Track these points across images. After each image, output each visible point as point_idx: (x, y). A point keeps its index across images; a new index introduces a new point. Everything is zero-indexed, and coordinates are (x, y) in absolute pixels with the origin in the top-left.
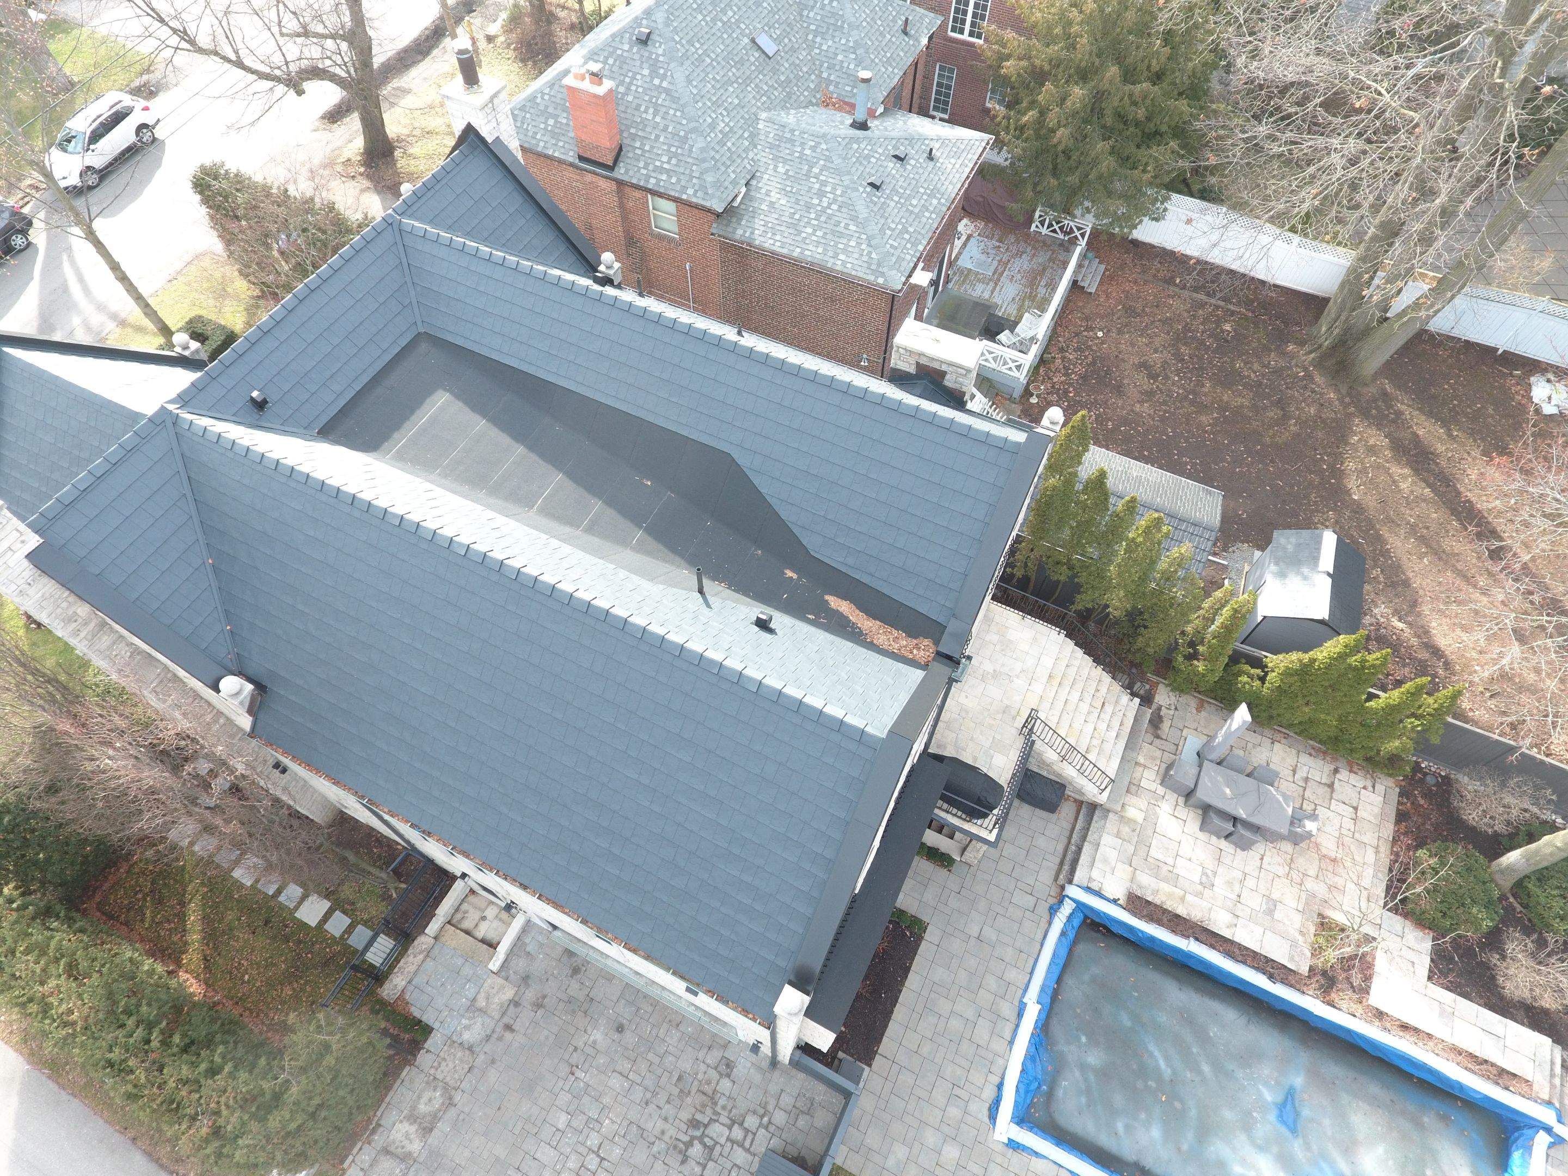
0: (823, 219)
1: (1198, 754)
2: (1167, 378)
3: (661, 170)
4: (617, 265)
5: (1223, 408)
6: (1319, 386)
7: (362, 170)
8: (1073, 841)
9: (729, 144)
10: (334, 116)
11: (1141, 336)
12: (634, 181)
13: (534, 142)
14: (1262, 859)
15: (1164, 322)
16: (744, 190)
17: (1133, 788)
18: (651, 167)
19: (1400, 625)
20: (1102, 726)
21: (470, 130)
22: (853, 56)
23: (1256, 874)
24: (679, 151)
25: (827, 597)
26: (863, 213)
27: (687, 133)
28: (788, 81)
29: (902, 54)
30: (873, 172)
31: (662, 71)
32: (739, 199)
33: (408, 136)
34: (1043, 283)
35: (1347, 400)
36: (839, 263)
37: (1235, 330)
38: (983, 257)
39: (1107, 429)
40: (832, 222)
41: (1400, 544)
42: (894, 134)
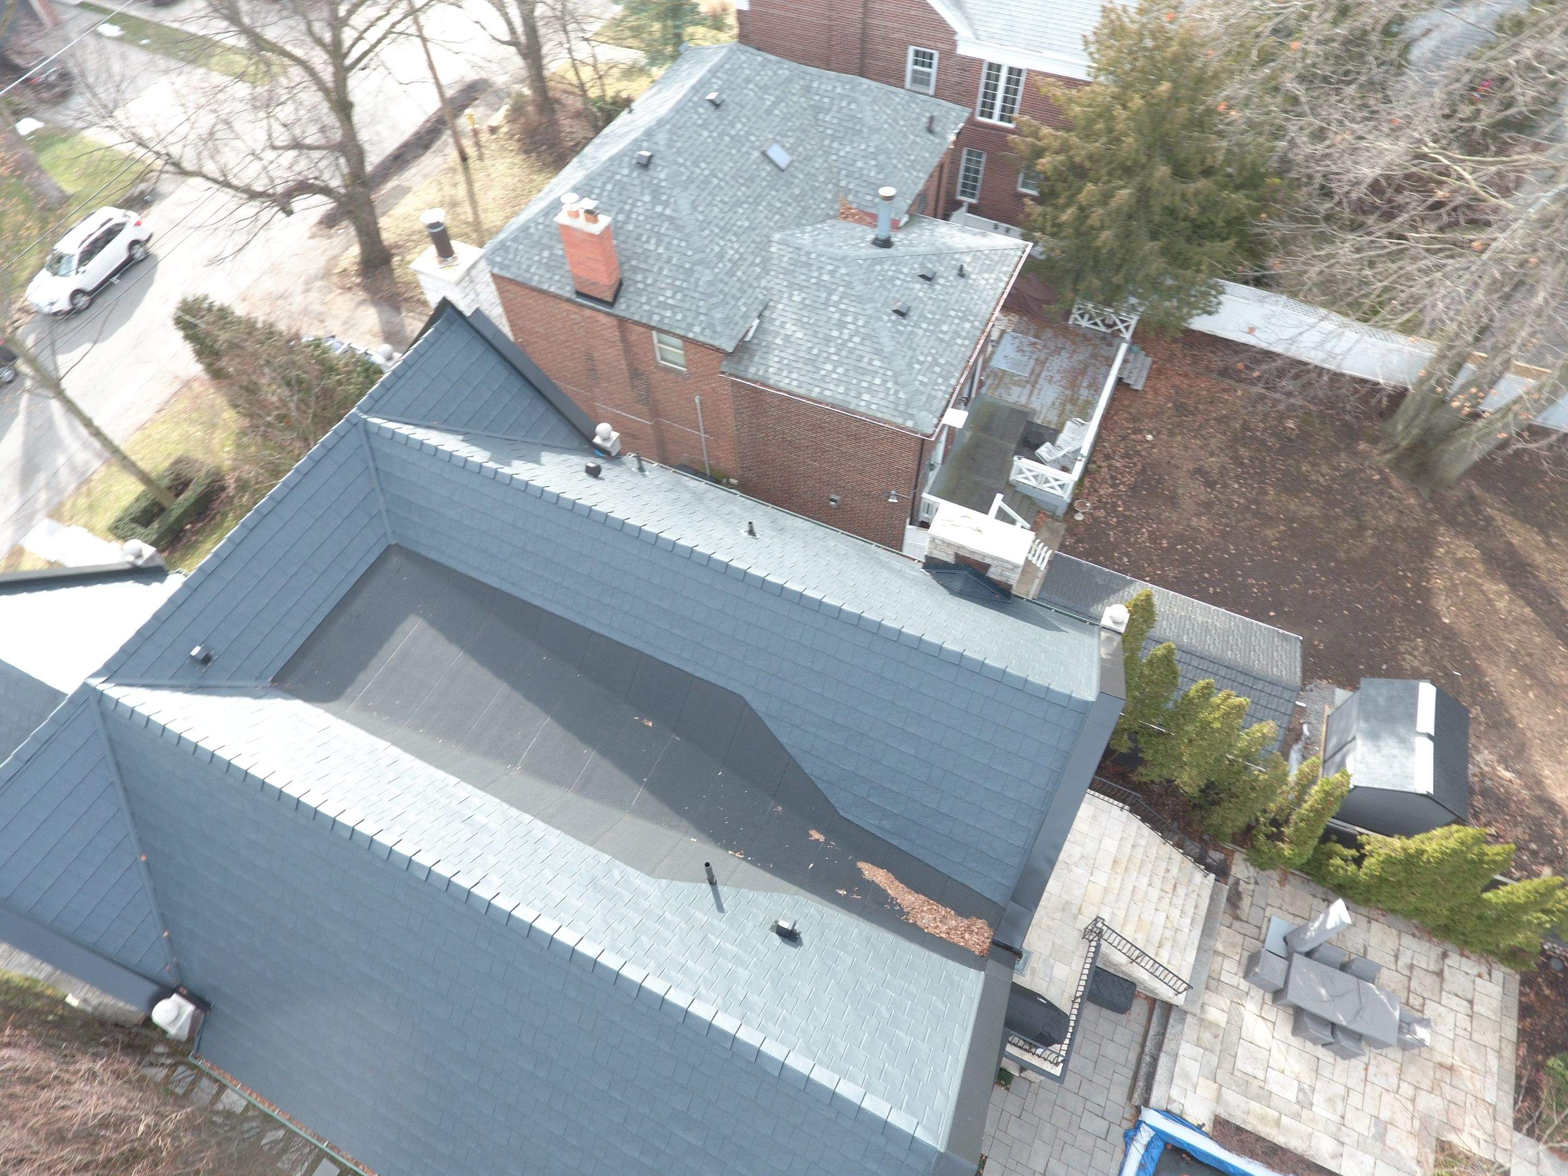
0: (844, 353)
1: (1285, 939)
2: (1225, 485)
3: (664, 305)
4: (615, 435)
5: (1291, 519)
6: (1397, 491)
7: (358, 280)
8: (1147, 1050)
9: (739, 273)
10: (329, 221)
11: (1195, 437)
12: (636, 318)
13: (528, 275)
14: (1366, 1069)
15: (1219, 420)
16: (756, 322)
17: (1213, 983)
18: (654, 303)
19: (1508, 775)
20: (1175, 913)
21: (445, 304)
22: (873, 163)
23: (1360, 1088)
24: (685, 285)
25: (861, 865)
26: (888, 345)
27: (693, 265)
28: (803, 194)
29: (927, 155)
30: (898, 296)
31: (664, 198)
32: (751, 334)
33: (408, 241)
34: (1084, 384)
35: (1430, 505)
36: (863, 403)
37: (1299, 427)
38: (1019, 356)
39: (1162, 548)
40: (854, 356)
41: (1499, 676)
42: (921, 249)
